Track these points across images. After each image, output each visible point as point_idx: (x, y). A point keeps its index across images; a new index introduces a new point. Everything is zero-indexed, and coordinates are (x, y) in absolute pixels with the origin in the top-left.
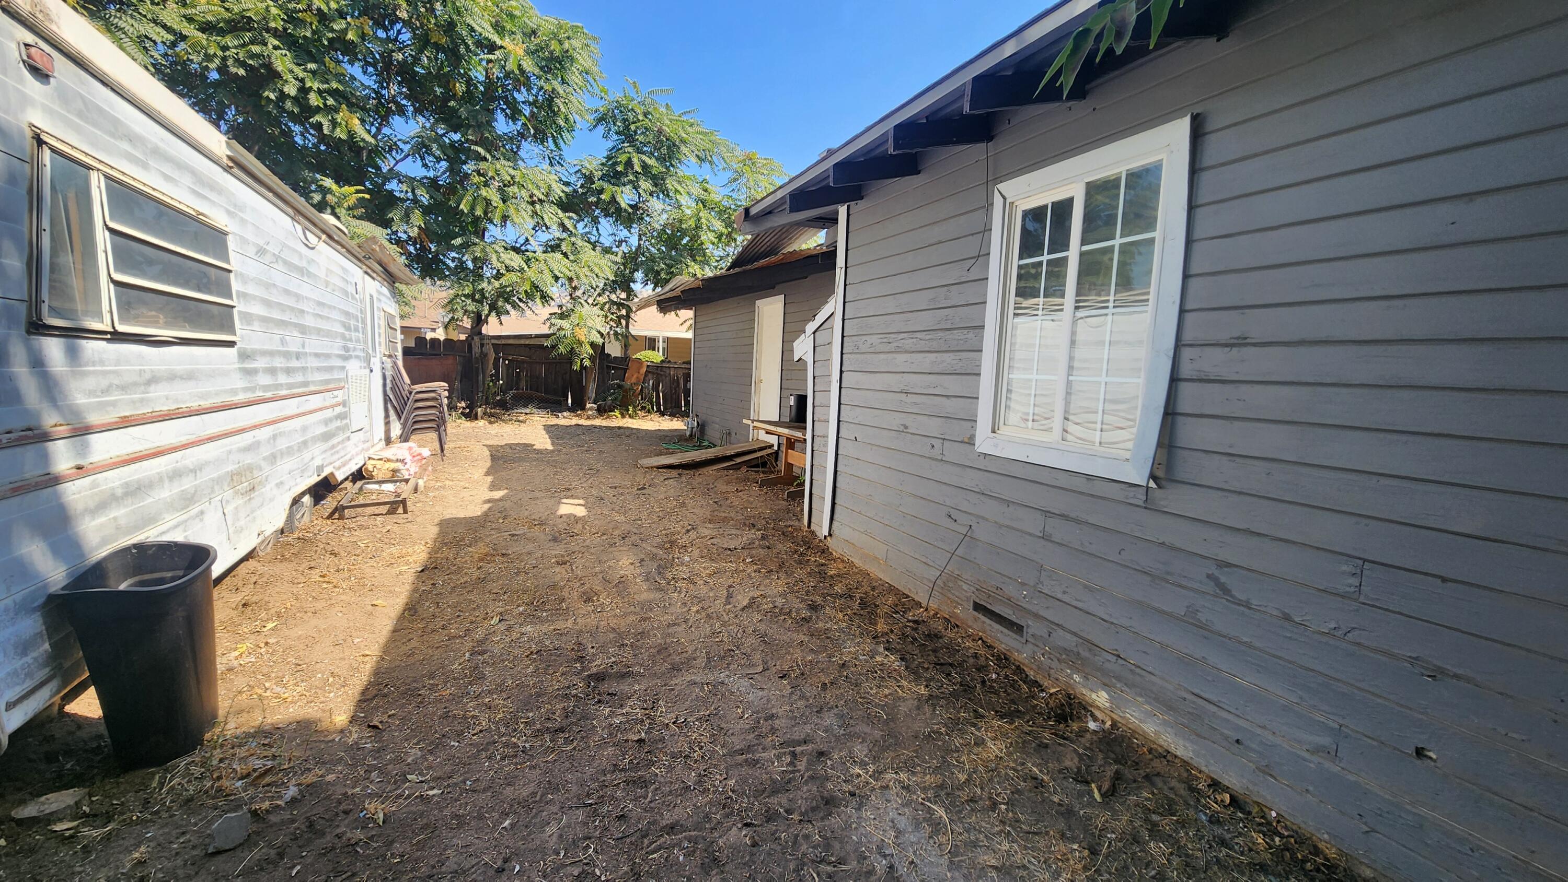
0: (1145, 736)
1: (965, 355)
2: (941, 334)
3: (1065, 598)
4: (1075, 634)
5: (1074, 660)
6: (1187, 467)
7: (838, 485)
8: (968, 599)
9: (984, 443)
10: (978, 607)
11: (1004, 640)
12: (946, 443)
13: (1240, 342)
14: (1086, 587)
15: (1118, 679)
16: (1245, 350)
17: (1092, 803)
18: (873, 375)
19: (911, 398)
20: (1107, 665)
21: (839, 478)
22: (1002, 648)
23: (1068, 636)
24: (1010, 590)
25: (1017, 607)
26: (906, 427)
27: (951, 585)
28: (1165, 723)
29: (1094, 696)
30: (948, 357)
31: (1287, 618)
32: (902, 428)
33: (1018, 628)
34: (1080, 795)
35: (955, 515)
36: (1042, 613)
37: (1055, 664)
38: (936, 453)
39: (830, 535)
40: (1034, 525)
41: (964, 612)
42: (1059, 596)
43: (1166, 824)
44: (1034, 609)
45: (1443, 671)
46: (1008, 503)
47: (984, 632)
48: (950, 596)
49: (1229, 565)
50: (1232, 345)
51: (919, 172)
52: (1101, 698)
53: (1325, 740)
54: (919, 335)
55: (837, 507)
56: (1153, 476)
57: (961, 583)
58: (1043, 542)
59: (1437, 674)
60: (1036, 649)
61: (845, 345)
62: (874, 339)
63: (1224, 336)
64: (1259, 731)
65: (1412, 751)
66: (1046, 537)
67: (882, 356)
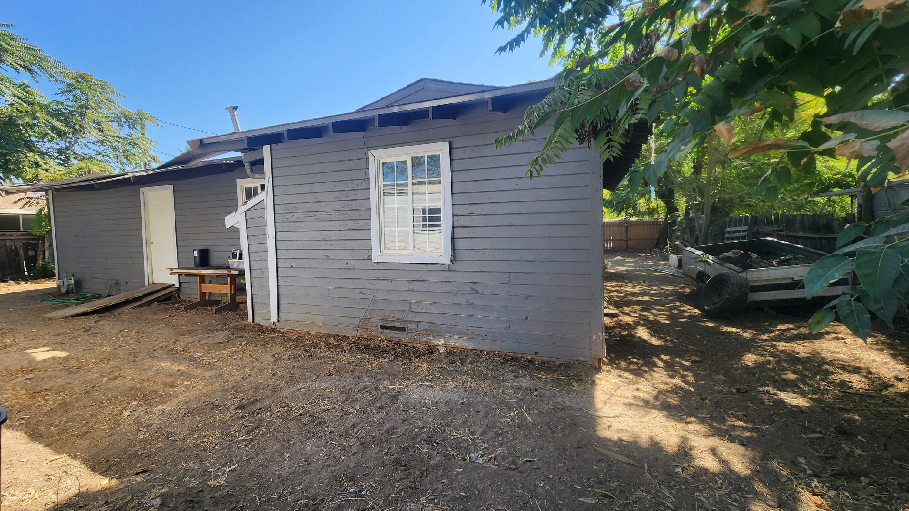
0: (458, 348)
1: (360, 221)
2: (345, 212)
3: (422, 311)
4: (428, 323)
5: (428, 332)
6: (461, 255)
7: (280, 293)
8: (377, 326)
9: (376, 257)
10: (382, 327)
11: (397, 336)
12: (354, 261)
13: (471, 215)
14: (430, 304)
15: (446, 332)
16: (473, 217)
17: (460, 367)
18: (301, 233)
19: (329, 243)
20: (442, 329)
21: (280, 289)
22: (397, 339)
23: (425, 324)
24: (398, 315)
25: (401, 321)
26: (328, 257)
27: (366, 322)
28: (464, 340)
29: (438, 342)
30: (351, 223)
31: (494, 294)
32: (325, 257)
33: (403, 329)
34: (456, 366)
35: (364, 291)
36: (414, 319)
37: (421, 336)
38: (350, 265)
39: (278, 321)
40: (405, 286)
41: (376, 332)
42: (420, 311)
43: (479, 364)
44: (409, 319)
45: (528, 296)
46: (392, 281)
47: (387, 336)
48: (367, 327)
49: (477, 283)
50: (469, 216)
51: (322, 137)
52: (441, 341)
53: (507, 325)
54: (330, 213)
55: (281, 305)
56: (451, 261)
57: (372, 320)
58: (410, 292)
59: (527, 297)
60: (412, 334)
61: (276, 218)
62: (300, 215)
63: (466, 213)
64: (491, 330)
65: (525, 318)
66: (411, 290)
67: (307, 223)
